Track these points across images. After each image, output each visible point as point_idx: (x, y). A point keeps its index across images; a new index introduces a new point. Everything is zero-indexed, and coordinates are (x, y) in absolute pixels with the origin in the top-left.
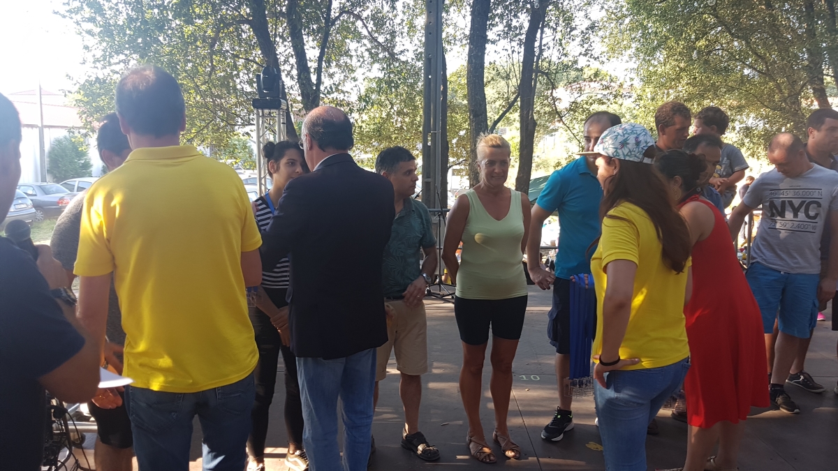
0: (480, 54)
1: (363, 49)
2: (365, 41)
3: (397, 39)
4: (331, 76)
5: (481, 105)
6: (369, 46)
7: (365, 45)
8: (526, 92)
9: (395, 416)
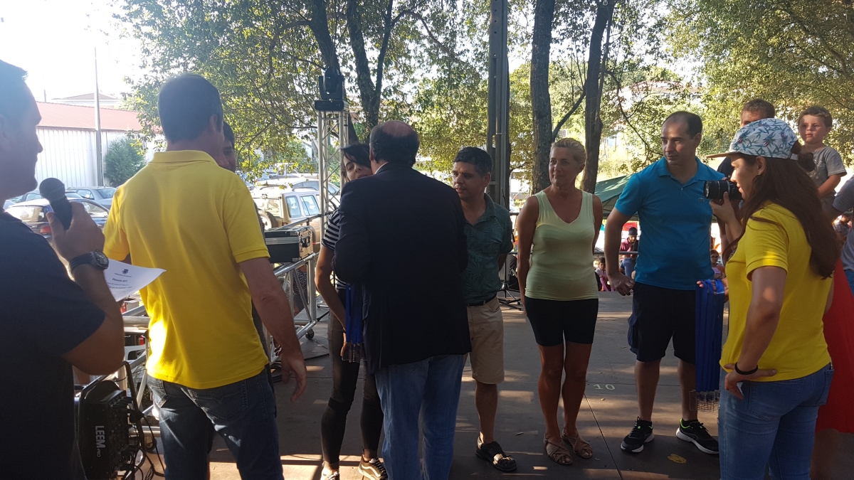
0: (544, 53)
1: (422, 49)
2: (425, 41)
3: (458, 39)
4: (390, 77)
5: (545, 106)
6: (428, 46)
7: (424, 45)
8: (592, 92)
9: (468, 425)
